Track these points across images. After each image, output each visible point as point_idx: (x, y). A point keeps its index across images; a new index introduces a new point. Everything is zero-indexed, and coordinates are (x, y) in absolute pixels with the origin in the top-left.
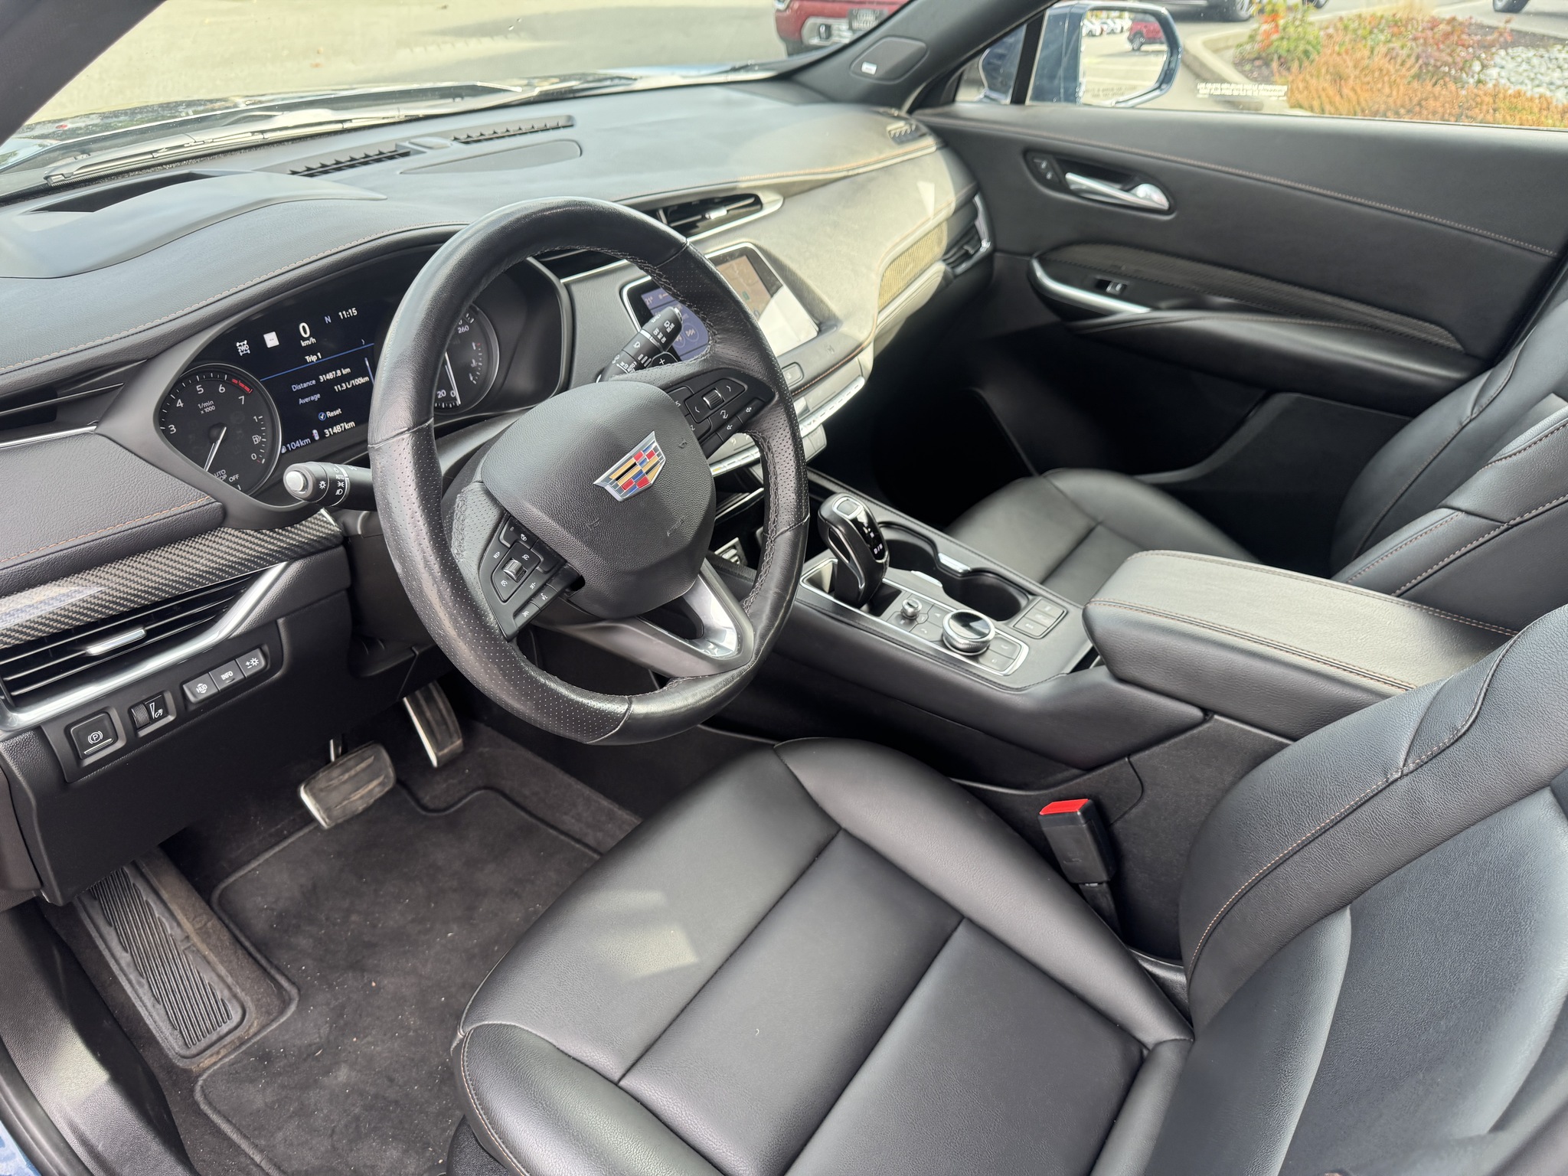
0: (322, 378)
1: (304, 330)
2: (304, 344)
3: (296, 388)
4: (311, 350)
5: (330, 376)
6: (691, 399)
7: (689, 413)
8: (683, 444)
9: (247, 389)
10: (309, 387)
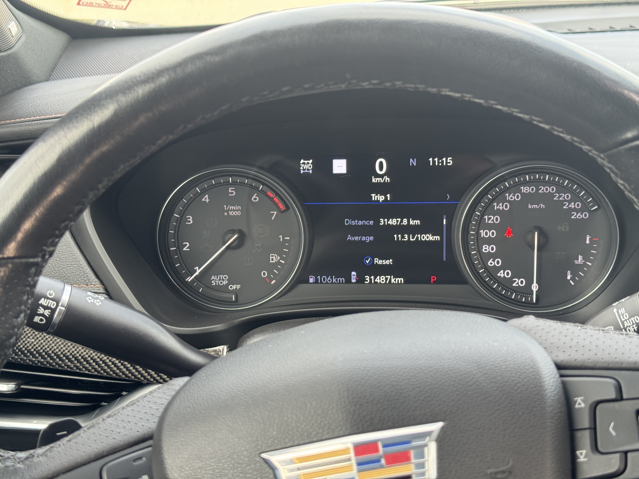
0: (382, 222)
1: (381, 166)
2: (374, 180)
3: (348, 222)
4: (381, 189)
5: (393, 222)
6: (611, 405)
7: (593, 426)
8: (503, 472)
9: (282, 207)
10: (364, 226)
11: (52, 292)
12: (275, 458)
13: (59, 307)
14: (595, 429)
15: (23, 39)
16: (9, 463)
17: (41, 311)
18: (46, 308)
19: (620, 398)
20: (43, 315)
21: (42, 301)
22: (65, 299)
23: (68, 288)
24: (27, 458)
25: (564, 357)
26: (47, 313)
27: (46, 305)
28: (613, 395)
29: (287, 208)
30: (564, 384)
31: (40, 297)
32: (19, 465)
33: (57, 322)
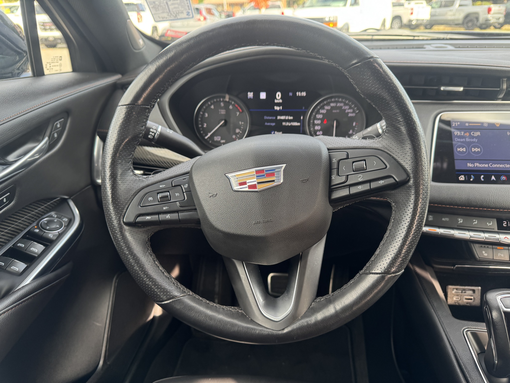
0: (279, 118)
1: (279, 95)
2: (276, 101)
3: (266, 118)
4: (278, 105)
5: (283, 118)
6: (345, 160)
7: (338, 168)
8: (305, 180)
9: (241, 110)
10: (272, 119)
11: (155, 127)
12: (229, 175)
13: (157, 133)
14: (338, 169)
15: (145, 47)
16: (140, 178)
17: (151, 133)
18: (153, 132)
19: (348, 158)
20: (152, 135)
21: (151, 130)
22: (159, 130)
23: (160, 127)
24: (147, 178)
25: (330, 146)
26: (153, 134)
27: (152, 131)
28: (345, 157)
29: (243, 111)
30: (329, 155)
31: (150, 128)
32: (144, 179)
33: (157, 138)
